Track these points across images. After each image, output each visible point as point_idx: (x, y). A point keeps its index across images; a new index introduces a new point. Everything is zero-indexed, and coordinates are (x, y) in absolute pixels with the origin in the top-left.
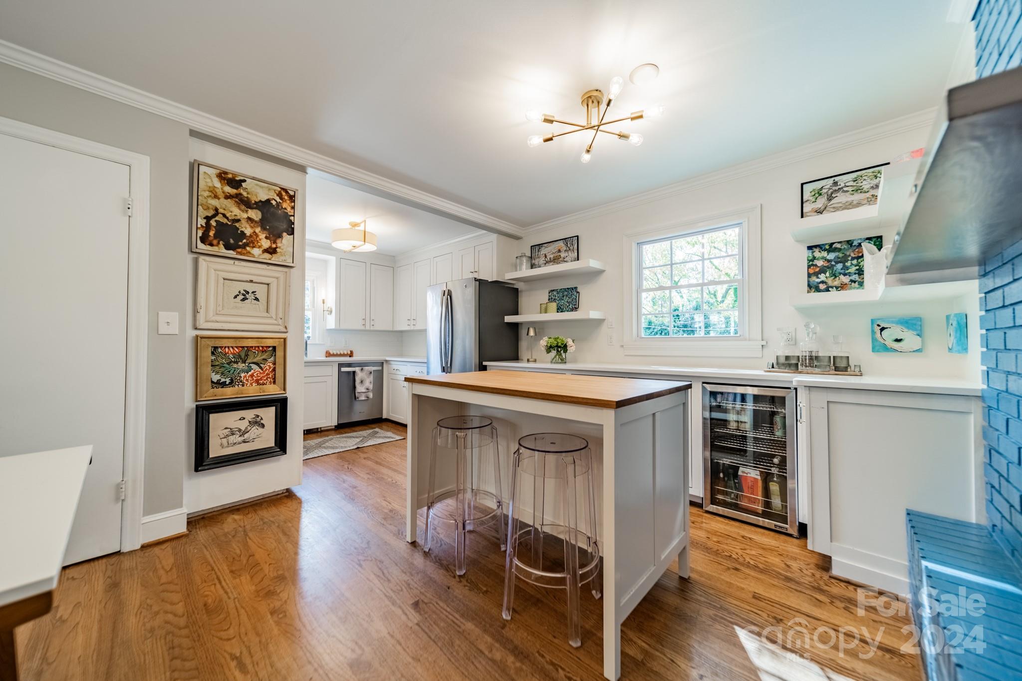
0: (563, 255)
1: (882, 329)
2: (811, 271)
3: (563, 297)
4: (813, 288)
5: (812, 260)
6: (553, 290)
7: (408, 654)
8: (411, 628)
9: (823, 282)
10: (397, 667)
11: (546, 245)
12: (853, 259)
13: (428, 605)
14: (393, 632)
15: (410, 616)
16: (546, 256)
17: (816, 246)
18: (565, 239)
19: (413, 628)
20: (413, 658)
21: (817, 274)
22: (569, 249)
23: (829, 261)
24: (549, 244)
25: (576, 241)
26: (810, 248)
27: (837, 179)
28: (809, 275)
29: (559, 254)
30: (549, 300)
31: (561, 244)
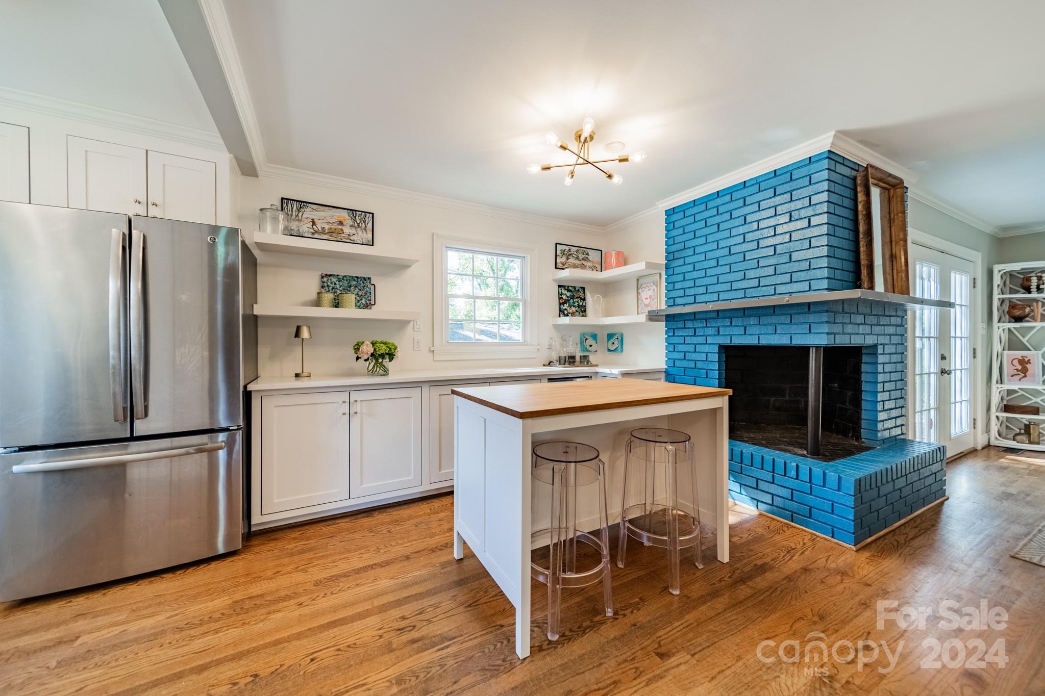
0: (347, 230)
1: (586, 339)
2: (561, 302)
3: (350, 287)
4: (562, 312)
5: (561, 295)
6: (330, 275)
7: (733, 665)
8: (698, 661)
9: (566, 309)
10: (752, 674)
11: (314, 207)
12: (576, 298)
13: (662, 645)
14: (707, 677)
15: (683, 660)
16: (314, 223)
17: (563, 286)
18: (352, 210)
19: (697, 659)
20: (737, 661)
21: (563, 304)
22: (359, 226)
23: (568, 297)
24: (322, 208)
25: (371, 218)
26: (560, 286)
27: (571, 247)
28: (560, 304)
29: (340, 227)
30: (323, 287)
31: (344, 214)
